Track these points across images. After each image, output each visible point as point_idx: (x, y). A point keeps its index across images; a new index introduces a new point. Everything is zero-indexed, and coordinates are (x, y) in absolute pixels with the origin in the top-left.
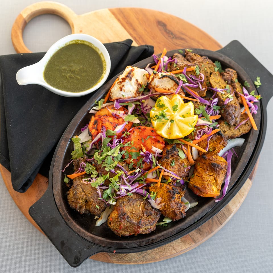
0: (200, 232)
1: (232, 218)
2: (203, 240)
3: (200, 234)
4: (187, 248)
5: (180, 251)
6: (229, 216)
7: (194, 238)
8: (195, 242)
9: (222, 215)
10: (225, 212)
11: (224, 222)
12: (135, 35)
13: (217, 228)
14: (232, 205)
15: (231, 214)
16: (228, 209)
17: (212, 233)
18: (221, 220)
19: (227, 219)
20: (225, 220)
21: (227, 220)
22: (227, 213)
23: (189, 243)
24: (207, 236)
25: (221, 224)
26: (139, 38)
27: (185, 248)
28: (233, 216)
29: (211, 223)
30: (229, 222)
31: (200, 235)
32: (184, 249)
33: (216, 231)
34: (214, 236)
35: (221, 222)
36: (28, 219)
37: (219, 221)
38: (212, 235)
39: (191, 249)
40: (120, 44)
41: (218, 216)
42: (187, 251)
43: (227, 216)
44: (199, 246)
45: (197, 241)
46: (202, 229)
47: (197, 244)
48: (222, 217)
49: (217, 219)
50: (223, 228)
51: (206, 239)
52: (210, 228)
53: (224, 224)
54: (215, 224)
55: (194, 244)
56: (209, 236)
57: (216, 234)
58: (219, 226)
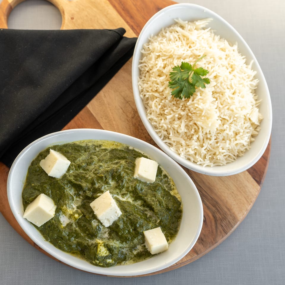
0: (203, 243)
1: (238, 227)
2: (206, 251)
3: (202, 244)
4: (188, 259)
5: (181, 263)
6: (235, 225)
7: (196, 249)
8: (197, 254)
9: (227, 224)
10: (230, 221)
11: (229, 231)
12: (132, 24)
13: (221, 239)
14: (239, 213)
15: (237, 222)
16: (234, 217)
17: (216, 243)
18: (226, 229)
19: (233, 228)
20: (231, 230)
21: (233, 230)
22: (233, 221)
23: (191, 255)
24: (210, 247)
25: (226, 233)
26: (137, 27)
27: (186, 260)
28: (239, 225)
29: (215, 233)
30: (234, 231)
31: (202, 246)
32: (184, 261)
33: (220, 241)
34: (218, 247)
35: (226, 232)
36: (11, 226)
37: (223, 230)
38: (216, 245)
39: (192, 261)
40: (111, 32)
41: (223, 225)
42: (188, 263)
43: (233, 225)
44: (201, 258)
45: (199, 252)
46: (204, 239)
47: (200, 255)
48: (227, 226)
49: (222, 228)
50: (227, 239)
51: (209, 250)
52: (213, 238)
53: (229, 234)
54: (219, 233)
55: (196, 255)
56: (213, 247)
57: (220, 244)
58: (224, 236)
